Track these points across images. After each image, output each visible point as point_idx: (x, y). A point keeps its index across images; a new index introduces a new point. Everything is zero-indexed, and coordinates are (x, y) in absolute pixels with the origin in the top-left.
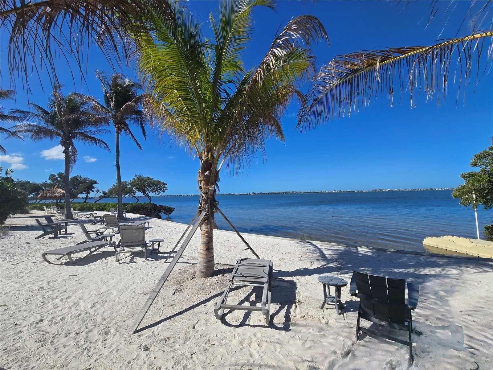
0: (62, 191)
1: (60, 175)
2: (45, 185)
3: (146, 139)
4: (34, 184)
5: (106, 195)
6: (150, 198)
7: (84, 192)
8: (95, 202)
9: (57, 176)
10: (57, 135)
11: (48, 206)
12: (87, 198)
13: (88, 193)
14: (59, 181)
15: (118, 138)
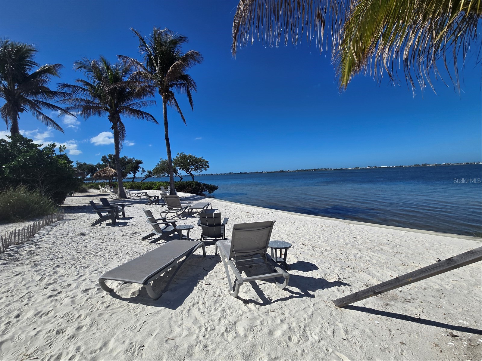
0: (114, 171)
1: (110, 156)
2: (99, 166)
3: (192, 109)
4: (90, 166)
5: (150, 174)
6: (193, 176)
7: (131, 172)
8: (142, 181)
9: (108, 158)
10: (104, 109)
11: (103, 185)
12: (134, 178)
13: (135, 173)
14: (110, 163)
15: (165, 108)
